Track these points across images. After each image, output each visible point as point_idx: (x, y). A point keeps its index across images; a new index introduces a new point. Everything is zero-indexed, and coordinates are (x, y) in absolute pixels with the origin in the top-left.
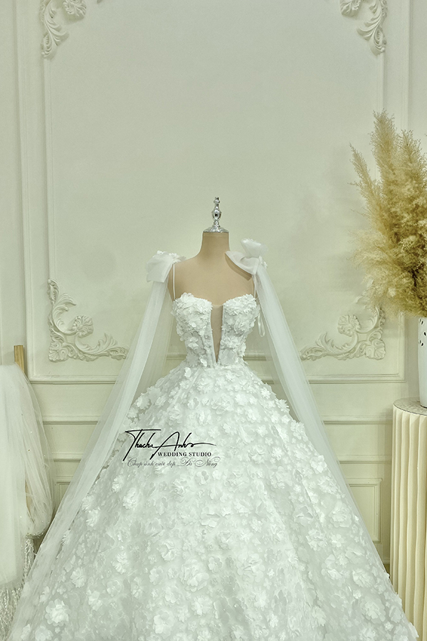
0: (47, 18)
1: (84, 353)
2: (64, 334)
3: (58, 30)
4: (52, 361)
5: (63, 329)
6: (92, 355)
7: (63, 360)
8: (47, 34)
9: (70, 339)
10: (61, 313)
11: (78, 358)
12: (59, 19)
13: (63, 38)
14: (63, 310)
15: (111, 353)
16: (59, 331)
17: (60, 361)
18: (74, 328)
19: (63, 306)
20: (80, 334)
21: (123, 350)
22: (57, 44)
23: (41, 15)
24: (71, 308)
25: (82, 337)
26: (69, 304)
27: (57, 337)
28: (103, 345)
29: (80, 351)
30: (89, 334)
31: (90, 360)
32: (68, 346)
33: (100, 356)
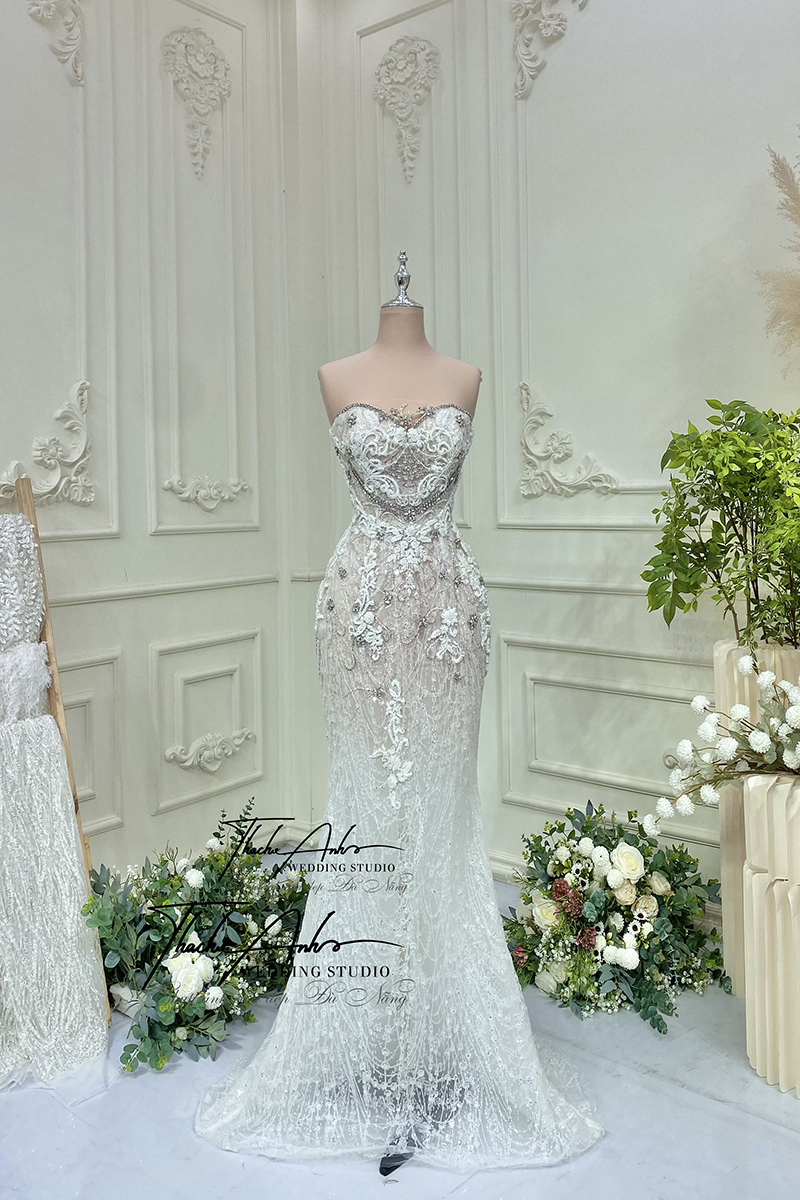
0: (522, 49)
1: (561, 484)
2: (538, 458)
3: (534, 60)
4: (525, 496)
5: (537, 451)
6: (569, 487)
7: (537, 496)
8: (521, 68)
9: (542, 467)
10: (534, 429)
11: (553, 492)
12: (534, 47)
13: (539, 69)
14: (536, 422)
15: (594, 484)
16: (532, 454)
17: (530, 497)
18: (551, 448)
19: (538, 418)
20: (557, 455)
21: (609, 479)
22: (533, 77)
23: (515, 47)
24: (547, 421)
25: (558, 461)
26: (543, 414)
27: (530, 462)
28: (584, 473)
29: (556, 481)
30: (567, 456)
31: (568, 495)
32: (542, 475)
33: (580, 488)
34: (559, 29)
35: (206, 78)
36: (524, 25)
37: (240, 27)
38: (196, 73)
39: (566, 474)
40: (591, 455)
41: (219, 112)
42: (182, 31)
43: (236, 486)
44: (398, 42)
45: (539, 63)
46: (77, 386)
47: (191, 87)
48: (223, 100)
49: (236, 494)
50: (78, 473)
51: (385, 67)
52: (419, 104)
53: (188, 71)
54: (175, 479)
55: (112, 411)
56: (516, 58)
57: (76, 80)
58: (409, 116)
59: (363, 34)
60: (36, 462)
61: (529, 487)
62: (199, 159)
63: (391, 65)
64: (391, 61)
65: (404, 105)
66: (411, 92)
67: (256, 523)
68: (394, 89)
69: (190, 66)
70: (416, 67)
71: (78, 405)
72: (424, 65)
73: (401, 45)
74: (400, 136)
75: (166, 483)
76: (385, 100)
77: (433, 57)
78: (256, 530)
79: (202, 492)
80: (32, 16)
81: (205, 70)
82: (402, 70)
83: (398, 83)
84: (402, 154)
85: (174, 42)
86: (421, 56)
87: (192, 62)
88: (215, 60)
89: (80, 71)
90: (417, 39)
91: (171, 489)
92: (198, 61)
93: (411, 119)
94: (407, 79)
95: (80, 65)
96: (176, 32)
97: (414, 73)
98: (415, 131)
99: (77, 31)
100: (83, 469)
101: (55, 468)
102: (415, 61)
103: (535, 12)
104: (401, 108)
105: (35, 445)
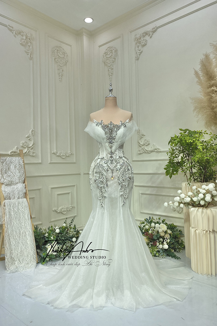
0: (137, 48)
2: (142, 145)
3: (140, 51)
4: (139, 154)
5: (142, 143)
6: (149, 151)
7: (142, 154)
8: (137, 53)
9: (143, 146)
10: (141, 138)
11: (146, 153)
12: (140, 48)
13: (141, 53)
14: (141, 137)
15: (155, 150)
16: (140, 144)
17: (140, 154)
18: (145, 143)
20: (146, 144)
21: (159, 149)
22: (140, 55)
23: (135, 48)
24: (144, 137)
25: (147, 146)
26: (143, 135)
27: (140, 146)
28: (153, 148)
29: (146, 150)
30: (149, 144)
31: (149, 153)
32: (143, 149)
33: (152, 151)
34: (145, 43)
35: (62, 58)
36: (137, 42)
37: (70, 46)
38: (60, 57)
39: (149, 148)
40: (154, 144)
41: (65, 66)
42: (56, 47)
43: (70, 153)
44: (108, 48)
45: (141, 51)
46: (31, 130)
47: (59, 60)
48: (66, 63)
49: (70, 155)
50: (31, 149)
51: (105, 54)
52: (113, 62)
53: (58, 56)
54: (55, 151)
55: (39, 135)
56: (135, 50)
57: (31, 58)
58: (111, 65)
59: (100, 46)
60: (21, 147)
61: (140, 152)
62: (60, 77)
63: (106, 53)
64: (106, 52)
65: (109, 63)
66: (111, 60)
67: (75, 161)
68: (107, 59)
69: (58, 55)
70: (112, 54)
71: (31, 134)
72: (114, 53)
73: (109, 49)
74: (109, 70)
75: (53, 152)
76: (105, 62)
77: (116, 51)
78: (75, 163)
79: (62, 154)
80: (20, 44)
81: (62, 56)
82: (109, 55)
83: (108, 58)
84: (109, 75)
85: (54, 50)
86: (113, 51)
87: (59, 54)
88: (64, 53)
89: (32, 57)
90: (113, 47)
91: (54, 153)
92: (60, 54)
93: (111, 66)
94: (110, 57)
95: (32, 55)
96: (55, 47)
97: (112, 55)
98: (112, 69)
99: (31, 47)
100: (33, 148)
101: (26, 148)
102: (112, 52)
103: (140, 39)
104: (109, 64)
105: (21, 143)
